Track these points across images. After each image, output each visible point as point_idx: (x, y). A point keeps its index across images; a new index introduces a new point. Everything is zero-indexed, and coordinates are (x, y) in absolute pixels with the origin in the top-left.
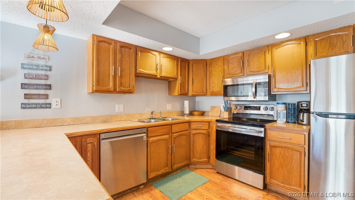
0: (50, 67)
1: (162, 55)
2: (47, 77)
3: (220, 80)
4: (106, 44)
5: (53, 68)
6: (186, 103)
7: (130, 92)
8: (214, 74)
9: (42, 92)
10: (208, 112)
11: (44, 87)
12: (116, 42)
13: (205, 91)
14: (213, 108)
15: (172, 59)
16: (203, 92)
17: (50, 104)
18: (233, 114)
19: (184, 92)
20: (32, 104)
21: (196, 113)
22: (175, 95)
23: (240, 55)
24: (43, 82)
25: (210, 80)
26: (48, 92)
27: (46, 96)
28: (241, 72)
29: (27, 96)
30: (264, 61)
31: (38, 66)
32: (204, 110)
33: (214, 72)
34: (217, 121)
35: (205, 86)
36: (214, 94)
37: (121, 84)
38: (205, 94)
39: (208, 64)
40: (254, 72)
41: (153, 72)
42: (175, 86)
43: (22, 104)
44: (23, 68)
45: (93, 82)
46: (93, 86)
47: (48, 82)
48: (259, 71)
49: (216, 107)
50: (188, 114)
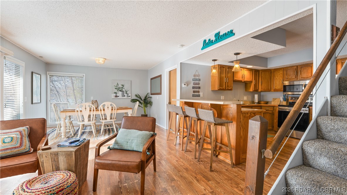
0: (200, 79)
1: (245, 69)
2: (199, 84)
3: (281, 82)
4: (223, 68)
5: (201, 80)
6: (256, 96)
7: (231, 90)
8: (276, 79)
9: (197, 90)
10: (271, 102)
11: (198, 88)
12: (226, 66)
13: (270, 88)
14: (274, 99)
15: (250, 70)
16: (269, 89)
17: (200, 95)
18: (290, 102)
19: (256, 90)
20: (195, 95)
21: (262, 102)
22: (250, 91)
23: (296, 67)
24: (197, 86)
25: (273, 82)
26: (199, 90)
27: (199, 92)
28: (296, 78)
29: (194, 92)
30: (310, 72)
31: (197, 79)
32: (268, 101)
33: (276, 77)
34: (279, 106)
35: (270, 86)
36: (276, 90)
37: (228, 86)
38: (269, 90)
39: (272, 72)
40: (304, 78)
41: (241, 79)
42: (250, 86)
43: (193, 95)
44: (193, 80)
45: (218, 85)
46: (218, 87)
47: (199, 86)
48: (307, 78)
49: (277, 98)
50: (257, 103)
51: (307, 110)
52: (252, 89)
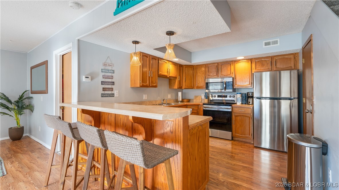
0: (114, 71)
1: (170, 63)
2: (112, 77)
3: (203, 79)
4: (146, 57)
5: (115, 72)
6: (180, 94)
7: (156, 87)
8: (199, 75)
9: (110, 86)
10: (193, 99)
11: (111, 83)
12: (150, 55)
13: (193, 85)
14: (196, 97)
15: (174, 65)
16: (192, 87)
17: (114, 94)
18: (210, 100)
19: (180, 87)
20: (106, 94)
21: (185, 100)
22: (175, 88)
23: (216, 65)
24: (110, 80)
25: (196, 78)
26: (113, 86)
27: (112, 89)
28: (217, 75)
29: (104, 89)
30: (230, 70)
31: (108, 70)
32: (189, 99)
33: (199, 74)
34: (204, 104)
35: (193, 83)
36: (198, 88)
37: (152, 83)
38: (192, 88)
39: (195, 68)
40: (224, 75)
41: (166, 74)
42: (175, 83)
43: (102, 94)
44: (102, 72)
45: (140, 80)
46: (140, 83)
47: (113, 80)
48: (227, 75)
49: (198, 96)
50: (181, 101)
51: (230, 109)
52: (176, 86)
